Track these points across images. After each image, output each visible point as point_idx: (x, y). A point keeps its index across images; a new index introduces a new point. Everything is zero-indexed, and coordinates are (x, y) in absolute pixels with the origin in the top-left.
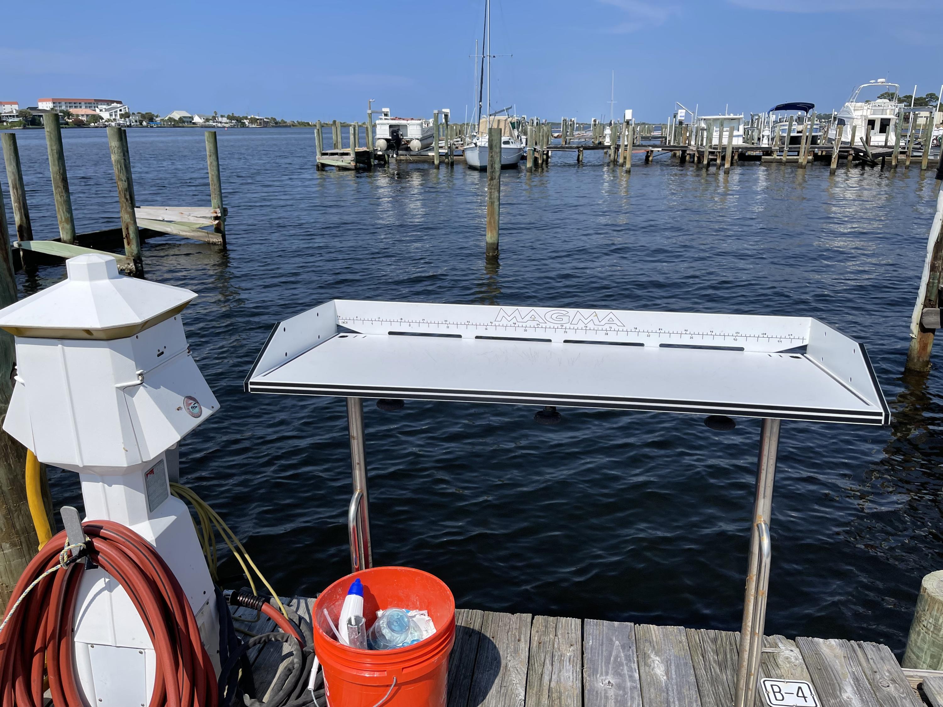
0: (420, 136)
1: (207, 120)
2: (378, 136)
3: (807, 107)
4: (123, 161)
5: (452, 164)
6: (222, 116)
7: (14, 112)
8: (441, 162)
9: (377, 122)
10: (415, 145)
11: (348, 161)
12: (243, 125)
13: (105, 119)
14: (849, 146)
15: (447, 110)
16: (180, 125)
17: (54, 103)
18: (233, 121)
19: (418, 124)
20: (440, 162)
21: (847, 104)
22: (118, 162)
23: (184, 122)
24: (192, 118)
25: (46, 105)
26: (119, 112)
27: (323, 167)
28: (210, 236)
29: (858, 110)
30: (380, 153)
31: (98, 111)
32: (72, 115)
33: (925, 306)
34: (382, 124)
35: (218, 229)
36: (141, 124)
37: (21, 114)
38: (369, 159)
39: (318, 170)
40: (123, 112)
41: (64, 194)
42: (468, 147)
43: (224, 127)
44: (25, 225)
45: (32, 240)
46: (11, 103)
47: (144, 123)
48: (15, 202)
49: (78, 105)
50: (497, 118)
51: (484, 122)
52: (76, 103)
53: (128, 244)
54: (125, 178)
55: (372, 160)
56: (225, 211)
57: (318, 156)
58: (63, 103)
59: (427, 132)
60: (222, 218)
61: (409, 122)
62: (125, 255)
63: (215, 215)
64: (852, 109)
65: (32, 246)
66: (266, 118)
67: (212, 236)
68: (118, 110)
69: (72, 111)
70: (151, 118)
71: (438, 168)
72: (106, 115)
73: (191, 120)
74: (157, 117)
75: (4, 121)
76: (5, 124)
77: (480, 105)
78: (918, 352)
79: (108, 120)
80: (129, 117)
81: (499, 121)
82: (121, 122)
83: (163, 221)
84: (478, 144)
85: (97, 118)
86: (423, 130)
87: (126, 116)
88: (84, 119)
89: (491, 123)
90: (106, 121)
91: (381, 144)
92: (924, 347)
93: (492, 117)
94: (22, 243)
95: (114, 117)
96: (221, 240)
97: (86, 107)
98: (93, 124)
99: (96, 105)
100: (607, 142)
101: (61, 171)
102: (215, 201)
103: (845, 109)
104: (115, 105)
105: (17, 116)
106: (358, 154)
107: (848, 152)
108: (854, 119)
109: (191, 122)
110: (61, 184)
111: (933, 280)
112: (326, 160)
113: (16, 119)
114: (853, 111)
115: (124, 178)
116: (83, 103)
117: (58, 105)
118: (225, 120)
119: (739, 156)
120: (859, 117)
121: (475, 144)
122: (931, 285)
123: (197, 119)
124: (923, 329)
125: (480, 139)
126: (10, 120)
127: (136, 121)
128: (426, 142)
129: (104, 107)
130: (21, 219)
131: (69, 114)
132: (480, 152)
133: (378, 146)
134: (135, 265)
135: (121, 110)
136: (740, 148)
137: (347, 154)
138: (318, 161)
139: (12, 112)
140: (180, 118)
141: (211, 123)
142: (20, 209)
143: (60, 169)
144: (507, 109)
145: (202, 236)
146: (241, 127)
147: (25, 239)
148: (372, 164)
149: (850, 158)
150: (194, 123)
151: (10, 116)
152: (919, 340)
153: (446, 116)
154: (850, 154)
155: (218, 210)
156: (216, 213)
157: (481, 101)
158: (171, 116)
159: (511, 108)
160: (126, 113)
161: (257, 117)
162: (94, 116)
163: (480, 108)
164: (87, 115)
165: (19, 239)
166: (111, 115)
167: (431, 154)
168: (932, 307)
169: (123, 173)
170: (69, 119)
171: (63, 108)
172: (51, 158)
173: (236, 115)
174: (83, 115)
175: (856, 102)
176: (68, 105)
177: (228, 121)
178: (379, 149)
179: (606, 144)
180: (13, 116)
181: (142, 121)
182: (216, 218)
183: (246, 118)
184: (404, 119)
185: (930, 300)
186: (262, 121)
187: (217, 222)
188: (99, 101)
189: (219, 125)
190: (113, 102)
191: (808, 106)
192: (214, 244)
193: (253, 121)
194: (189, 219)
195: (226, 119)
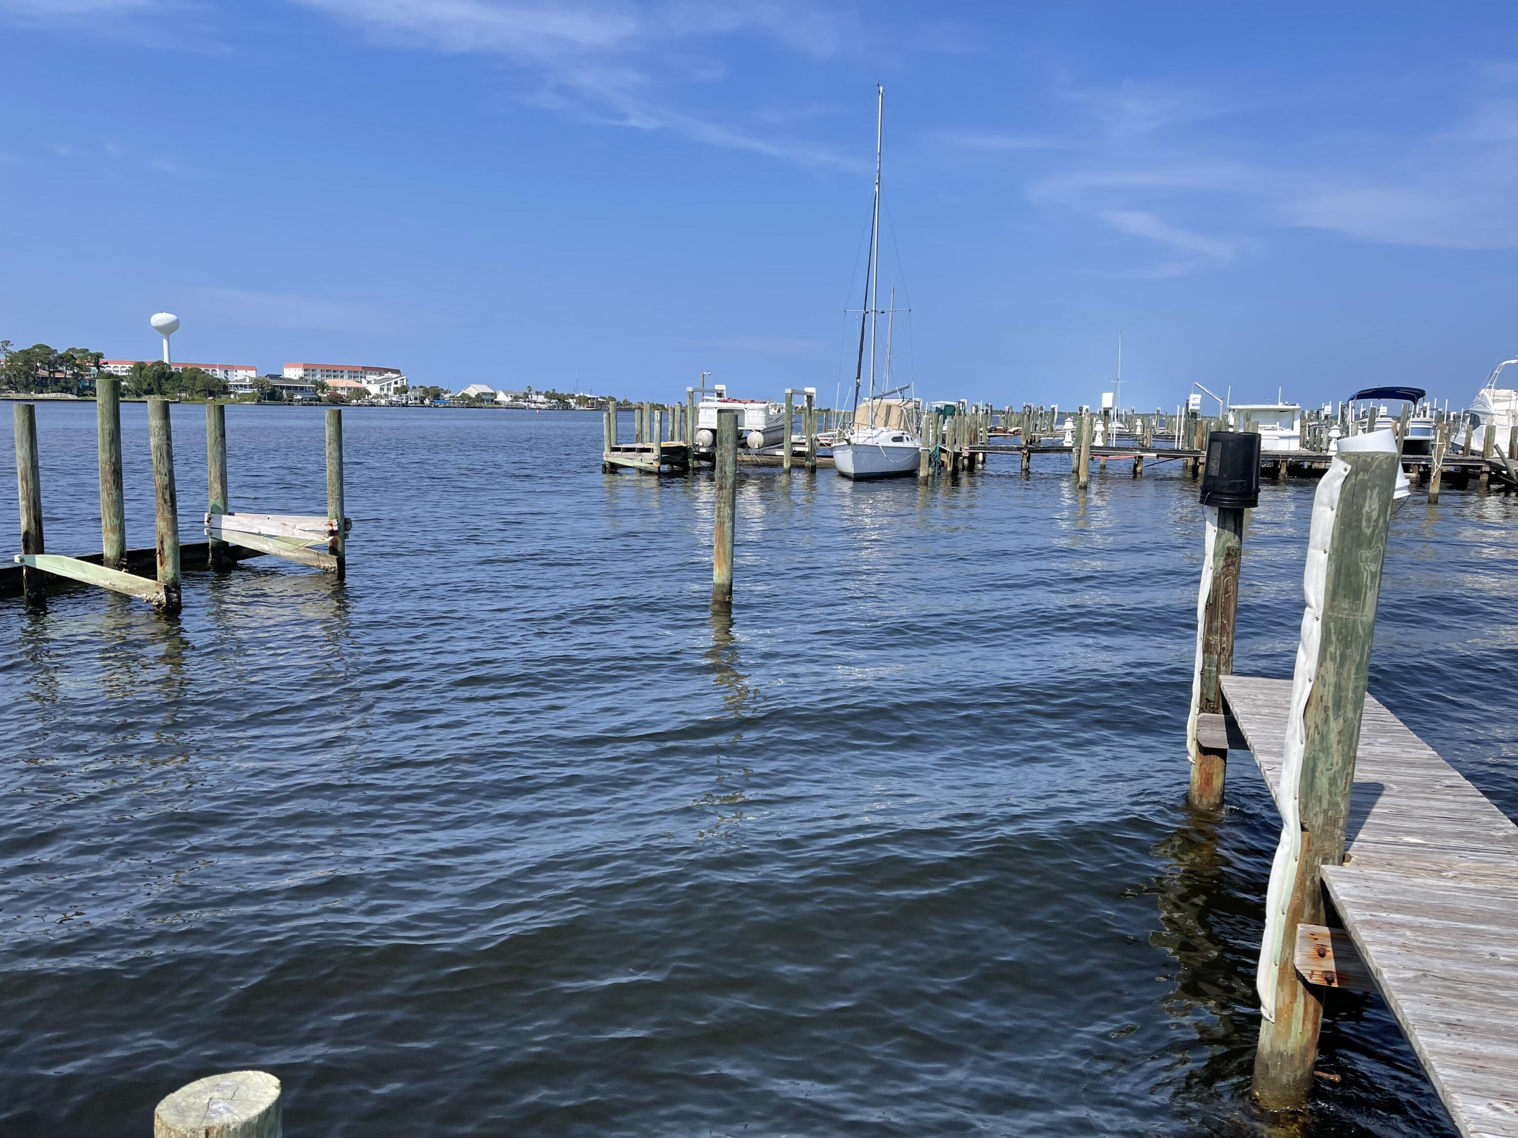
0: (762, 427)
1: (516, 398)
2: (700, 426)
3: (1414, 395)
4: (165, 447)
5: (813, 470)
6: (538, 394)
7: (248, 380)
8: (795, 466)
9: (701, 404)
10: (755, 439)
11: (649, 461)
12: (567, 407)
13: (373, 394)
14: (1480, 458)
15: (811, 390)
16: (477, 404)
17: (305, 370)
18: (553, 401)
19: (761, 409)
20: (792, 466)
21: (1483, 391)
22: (158, 447)
23: (482, 400)
24: (495, 395)
25: (293, 373)
26: (393, 386)
27: (613, 469)
28: (321, 558)
29: (1498, 401)
30: (703, 450)
31: (364, 382)
32: (328, 387)
33: (1202, 710)
34: (706, 408)
35: (333, 550)
36: (422, 402)
37: (256, 383)
38: (686, 458)
39: (604, 472)
40: (398, 386)
41: (113, 491)
42: (838, 444)
43: (539, 409)
44: (33, 532)
45: (42, 552)
46: (247, 368)
47: (427, 402)
48: (23, 499)
49: (339, 374)
50: (886, 401)
51: (864, 407)
52: (336, 372)
53: (162, 564)
54: (166, 471)
55: (690, 460)
56: (346, 524)
57: (607, 451)
58: (319, 370)
59: (777, 420)
60: (341, 534)
61: (747, 405)
62: (155, 578)
63: (330, 528)
64: (1490, 399)
65: (37, 563)
66: (601, 398)
67: (323, 558)
68: (393, 382)
69: (330, 382)
70: (436, 395)
71: (789, 472)
72: (374, 389)
73: (493, 397)
74: (446, 393)
75: (231, 393)
76: (232, 396)
77: (858, 383)
78: (1200, 787)
79: (377, 396)
80: (406, 392)
81: (889, 407)
82: (394, 399)
83: (259, 534)
84: (853, 441)
85: (361, 393)
86: (768, 418)
87: (404, 390)
88: (344, 393)
89: (875, 410)
90: (374, 397)
91: (704, 437)
92: (1207, 780)
93: (878, 400)
94: (26, 557)
95: (385, 392)
96: (336, 565)
97: (350, 377)
98: (355, 401)
99: (363, 375)
100: (1068, 441)
101: (113, 459)
102: (332, 508)
103: (1479, 399)
104: (389, 375)
105: (251, 387)
106: (663, 450)
107: (1479, 467)
108: (1492, 415)
109: (492, 400)
110: (110, 478)
111: (1209, 666)
112: (619, 459)
113: (249, 391)
114: (1491, 403)
115: (164, 470)
116: (346, 372)
117: (311, 372)
118: (541, 398)
119: (1288, 469)
120: (1504, 413)
121: (848, 441)
122: (1207, 675)
123: (502, 397)
124: (1204, 751)
125: (856, 434)
126: (240, 392)
127: (416, 399)
128: (773, 436)
129: (374, 377)
130: (29, 523)
131: (323, 386)
132: (855, 453)
133: (700, 440)
134: (166, 595)
135: (396, 383)
136: (1289, 456)
137: (648, 450)
138: (605, 459)
139: (244, 380)
140: (478, 396)
141: (521, 403)
142: (28, 509)
143: (111, 457)
144: (901, 390)
145: (309, 557)
146: (563, 409)
147: (30, 551)
148: (690, 465)
149: (1485, 478)
150: (497, 403)
151: (241, 386)
152: (1198, 767)
153: (810, 397)
154: (1482, 472)
155: (335, 522)
156: (331, 525)
157: (859, 377)
158: (466, 392)
159: (908, 387)
160: (403, 387)
161: (589, 396)
162: (357, 390)
163: (857, 388)
164: (349, 389)
165: (23, 552)
166: (382, 389)
167: (779, 453)
168: (1213, 712)
169: (163, 464)
170: (323, 392)
171: (318, 377)
172: (101, 442)
173: (559, 392)
174: (342, 388)
175: (1497, 388)
176: (325, 374)
177: (546, 400)
178: (701, 444)
179: (1066, 445)
180: (245, 386)
181: (425, 398)
182: (332, 533)
183: (573, 397)
184: (740, 402)
185: (1208, 700)
186: (595, 401)
187: (331, 538)
188: (367, 370)
189: (533, 405)
190: (387, 370)
191: (1416, 394)
192: (326, 571)
193: (582, 400)
194: (293, 533)
195: (543, 397)
